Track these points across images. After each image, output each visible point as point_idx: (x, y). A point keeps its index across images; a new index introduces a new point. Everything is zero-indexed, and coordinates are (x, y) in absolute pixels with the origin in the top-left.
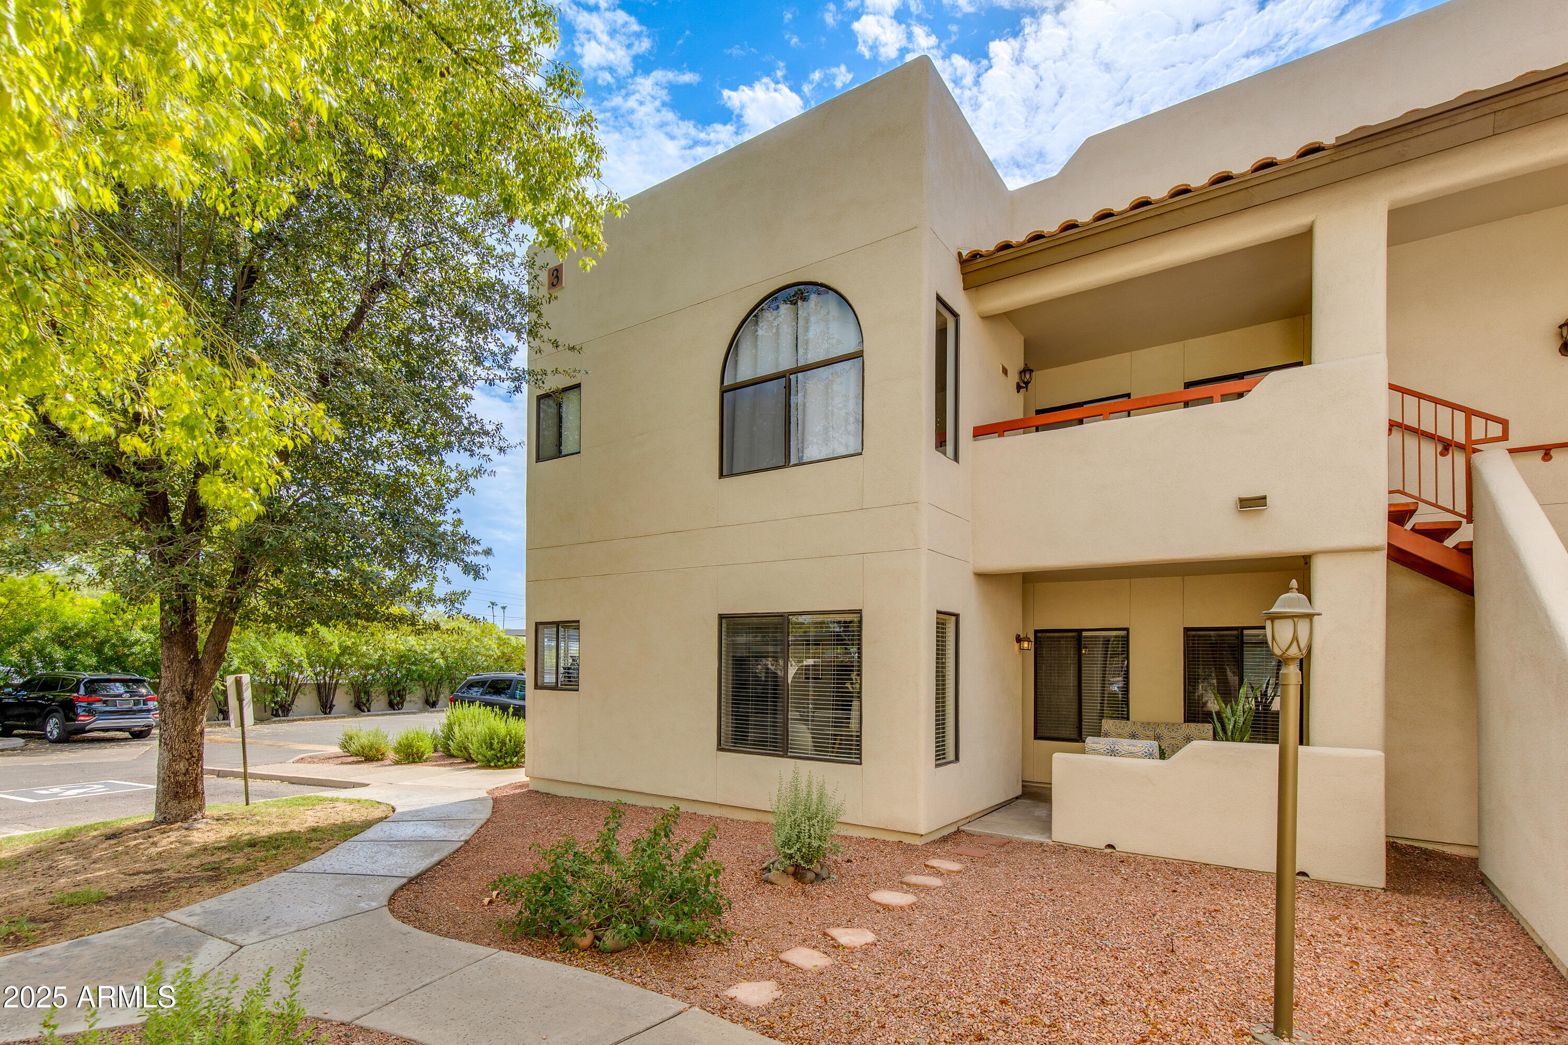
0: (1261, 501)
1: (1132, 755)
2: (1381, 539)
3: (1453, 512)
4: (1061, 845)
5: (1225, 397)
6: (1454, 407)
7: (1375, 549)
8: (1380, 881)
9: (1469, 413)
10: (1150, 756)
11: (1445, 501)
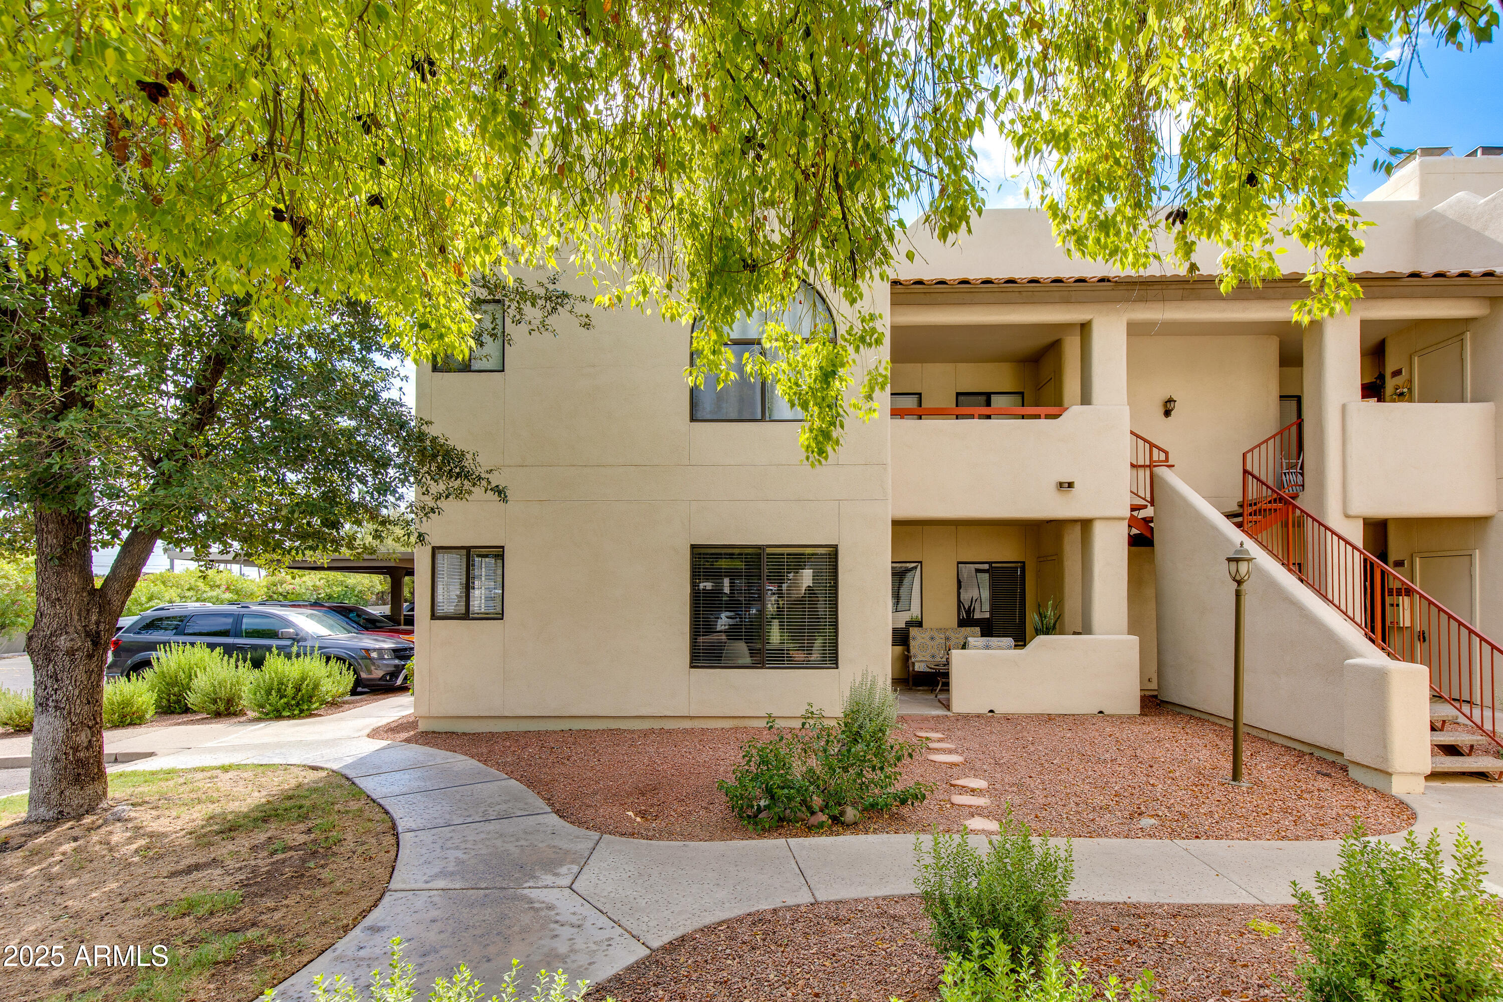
0: (1070, 485)
1: (1000, 648)
2: (1127, 514)
3: (1144, 499)
4: (959, 714)
5: (1048, 417)
6: (1145, 441)
7: (1123, 519)
8: (1137, 711)
9: (1152, 446)
10: (1009, 648)
11: (1142, 494)
